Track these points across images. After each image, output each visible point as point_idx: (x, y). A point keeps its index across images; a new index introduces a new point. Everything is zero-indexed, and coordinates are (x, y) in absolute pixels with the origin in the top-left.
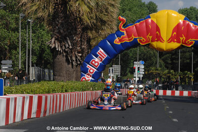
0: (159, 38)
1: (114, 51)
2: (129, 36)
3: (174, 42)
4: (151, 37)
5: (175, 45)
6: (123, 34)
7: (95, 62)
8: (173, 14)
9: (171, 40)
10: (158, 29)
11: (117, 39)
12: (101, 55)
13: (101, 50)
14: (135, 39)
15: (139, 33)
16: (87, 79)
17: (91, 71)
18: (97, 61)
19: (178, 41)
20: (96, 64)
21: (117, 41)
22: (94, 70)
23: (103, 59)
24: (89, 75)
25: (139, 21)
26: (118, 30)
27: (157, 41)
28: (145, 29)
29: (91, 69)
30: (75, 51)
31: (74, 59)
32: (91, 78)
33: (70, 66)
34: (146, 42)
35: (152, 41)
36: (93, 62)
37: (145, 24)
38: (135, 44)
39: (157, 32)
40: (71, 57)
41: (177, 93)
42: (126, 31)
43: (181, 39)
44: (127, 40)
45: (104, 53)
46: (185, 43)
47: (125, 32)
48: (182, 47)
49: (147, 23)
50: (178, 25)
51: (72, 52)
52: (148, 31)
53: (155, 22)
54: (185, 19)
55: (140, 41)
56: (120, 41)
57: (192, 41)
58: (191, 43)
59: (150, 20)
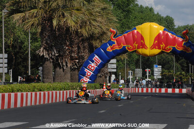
0: (143, 46)
1: (107, 57)
2: (119, 44)
3: (156, 48)
4: (136, 45)
5: (156, 51)
6: (114, 43)
7: (92, 67)
8: (154, 26)
9: (153, 47)
10: (142, 38)
11: (109, 47)
12: (96, 61)
13: (96, 56)
14: (124, 47)
15: (127, 41)
16: (85, 80)
17: (89, 74)
18: (93, 66)
19: (159, 48)
20: (93, 68)
21: (109, 49)
22: (90, 73)
23: (98, 64)
24: (87, 77)
25: (127, 33)
26: (110, 40)
27: (142, 48)
28: (132, 39)
29: (88, 72)
30: (65, 58)
32: (88, 80)
34: (133, 49)
35: (138, 48)
36: (90, 67)
37: (131, 34)
38: (124, 51)
39: (142, 41)
40: (62, 63)
42: (117, 41)
43: (162, 46)
44: (117, 48)
45: (99, 59)
47: (115, 41)
48: (162, 52)
49: (133, 33)
50: (159, 35)
51: (63, 59)
52: (134, 40)
53: (140, 32)
54: (164, 30)
55: (128, 48)
56: (112, 48)
57: (170, 47)
58: (170, 49)
59: (136, 31)
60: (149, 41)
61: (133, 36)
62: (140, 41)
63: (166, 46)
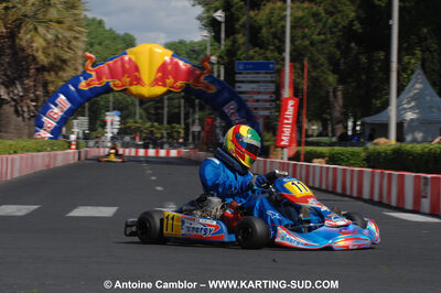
0: (138, 81)
1: (79, 98)
2: (99, 78)
4: (128, 80)
5: (160, 90)
6: (91, 76)
8: (157, 50)
10: (137, 69)
11: (83, 83)
12: (62, 104)
13: (62, 97)
14: (108, 83)
15: (113, 74)
16: (43, 136)
18: (57, 112)
19: (164, 85)
20: (55, 116)
21: (83, 85)
22: (52, 124)
23: (65, 110)
24: (46, 130)
25: (111, 59)
26: (85, 71)
27: (136, 85)
28: (120, 69)
29: (49, 123)
30: (27, 99)
31: (25, 109)
32: (49, 135)
33: (21, 119)
34: (122, 86)
36: (52, 114)
37: (119, 63)
39: (136, 73)
40: (22, 107)
41: (162, 153)
43: (168, 81)
44: (96, 84)
45: (67, 101)
46: (173, 87)
47: (94, 74)
48: (169, 92)
49: (122, 60)
51: (22, 101)
52: (124, 71)
53: (133, 58)
54: (173, 56)
56: (88, 85)
57: (181, 84)
58: (181, 87)
59: (126, 58)
60: (148, 73)
61: (123, 66)
62: (133, 72)
63: (175, 82)
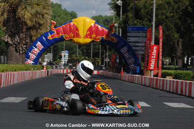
0: (78, 36)
1: (47, 43)
4: (72, 35)
5: (88, 40)
6: (54, 32)
8: (87, 20)
9: (86, 36)
10: (77, 29)
12: (39, 46)
13: (39, 43)
15: (65, 32)
16: (30, 63)
17: (32, 57)
18: (36, 50)
19: (91, 38)
20: (36, 53)
21: (50, 37)
22: (34, 57)
23: (41, 49)
24: (31, 60)
25: (64, 24)
28: (69, 29)
29: (32, 56)
30: (21, 44)
31: (21, 49)
32: (32, 62)
33: (18, 54)
34: (69, 38)
36: (34, 51)
37: (68, 26)
38: (62, 39)
39: (77, 32)
40: (19, 48)
43: (93, 36)
44: (56, 37)
45: (41, 45)
46: (95, 39)
47: (55, 31)
48: (93, 41)
49: (70, 25)
51: (19, 45)
52: (71, 30)
53: (76, 24)
54: (95, 23)
55: (65, 37)
56: (52, 37)
57: (100, 37)
58: (99, 39)
59: (72, 24)
60: (82, 32)
61: (70, 27)
62: (75, 31)
63: (96, 36)
